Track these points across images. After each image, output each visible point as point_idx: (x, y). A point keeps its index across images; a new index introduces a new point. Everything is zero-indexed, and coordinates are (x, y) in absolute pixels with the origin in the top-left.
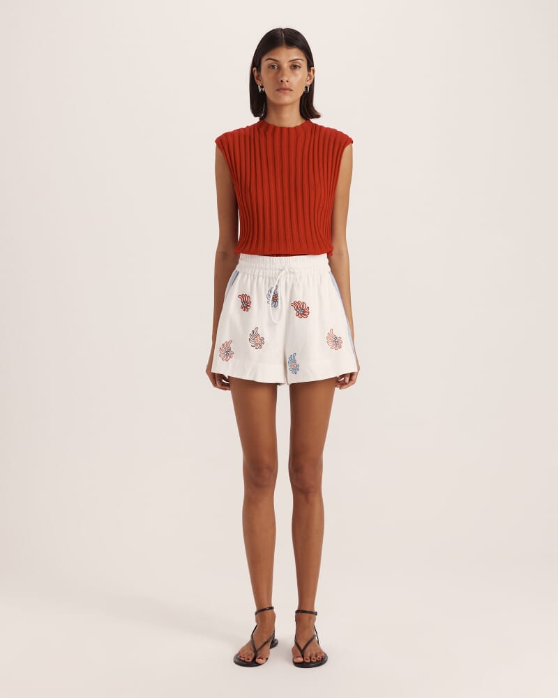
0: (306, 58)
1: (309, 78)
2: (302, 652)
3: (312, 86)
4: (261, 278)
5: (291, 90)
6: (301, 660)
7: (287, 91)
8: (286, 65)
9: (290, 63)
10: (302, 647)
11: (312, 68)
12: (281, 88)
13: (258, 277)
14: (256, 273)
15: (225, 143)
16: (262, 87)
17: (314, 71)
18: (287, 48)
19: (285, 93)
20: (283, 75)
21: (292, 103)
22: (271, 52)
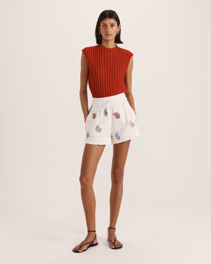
0: (117, 22)
1: (118, 28)
2: (114, 244)
3: (120, 32)
4: (100, 107)
5: (111, 35)
6: (114, 247)
7: (110, 35)
8: (109, 26)
9: (111, 24)
10: (113, 242)
11: (119, 25)
12: (107, 34)
13: (99, 106)
14: (99, 105)
15: (86, 51)
16: (101, 33)
17: (120, 26)
18: (109, 19)
19: (109, 36)
20: (108, 29)
21: (112, 39)
22: (103, 21)
